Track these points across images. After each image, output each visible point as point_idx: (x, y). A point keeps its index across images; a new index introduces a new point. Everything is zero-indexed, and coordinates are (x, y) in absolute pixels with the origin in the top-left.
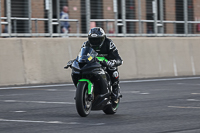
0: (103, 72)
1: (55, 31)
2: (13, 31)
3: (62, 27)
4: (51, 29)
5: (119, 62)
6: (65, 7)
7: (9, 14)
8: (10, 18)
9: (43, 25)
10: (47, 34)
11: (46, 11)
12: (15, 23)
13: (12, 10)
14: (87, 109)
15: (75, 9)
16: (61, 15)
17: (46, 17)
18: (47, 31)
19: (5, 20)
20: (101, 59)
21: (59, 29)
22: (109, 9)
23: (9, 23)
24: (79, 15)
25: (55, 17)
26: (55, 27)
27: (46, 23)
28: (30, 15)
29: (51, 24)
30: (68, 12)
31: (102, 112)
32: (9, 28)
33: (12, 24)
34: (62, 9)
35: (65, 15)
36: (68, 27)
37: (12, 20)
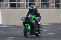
0: (34, 22)
2: (55, 7)
5: (40, 18)
7: (54, 2)
8: (54, 3)
14: (28, 35)
20: (33, 17)
23: (54, 4)
31: (35, 36)
37: (55, 4)
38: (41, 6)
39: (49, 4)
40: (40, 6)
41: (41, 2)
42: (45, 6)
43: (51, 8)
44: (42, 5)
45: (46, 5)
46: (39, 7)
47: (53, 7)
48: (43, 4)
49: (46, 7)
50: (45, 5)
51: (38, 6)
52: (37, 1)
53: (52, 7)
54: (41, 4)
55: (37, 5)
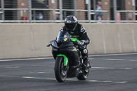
0: (75, 50)
1: (92, 19)
3: (97, 16)
4: (89, 17)
5: (87, 41)
6: (99, 2)
7: (61, 7)
8: (61, 10)
9: (84, 14)
10: (87, 21)
11: (86, 5)
12: (65, 13)
13: (63, 4)
15: (106, 3)
16: (97, 7)
17: (86, 9)
18: (87, 18)
19: (58, 11)
20: (74, 40)
21: (95, 17)
22: (129, 3)
23: (61, 13)
24: (109, 7)
25: (92, 9)
26: (92, 16)
27: (86, 13)
28: (75, 7)
29: (90, 14)
30: (101, 6)
32: (61, 16)
33: (63, 13)
34: (97, 4)
35: (99, 8)
36: (101, 16)
37: (63, 11)
38: (31, 16)
39: (50, 13)
40: (28, 15)
41: (30, 6)
42: (41, 17)
43: (53, 21)
44: (32, 13)
45: (43, 14)
46: (26, 19)
47: (58, 19)
48: (36, 11)
49: (44, 19)
50: (40, 14)
51: (25, 16)
52: (23, 4)
53: (55, 18)
54: (30, 11)
55: (22, 15)
